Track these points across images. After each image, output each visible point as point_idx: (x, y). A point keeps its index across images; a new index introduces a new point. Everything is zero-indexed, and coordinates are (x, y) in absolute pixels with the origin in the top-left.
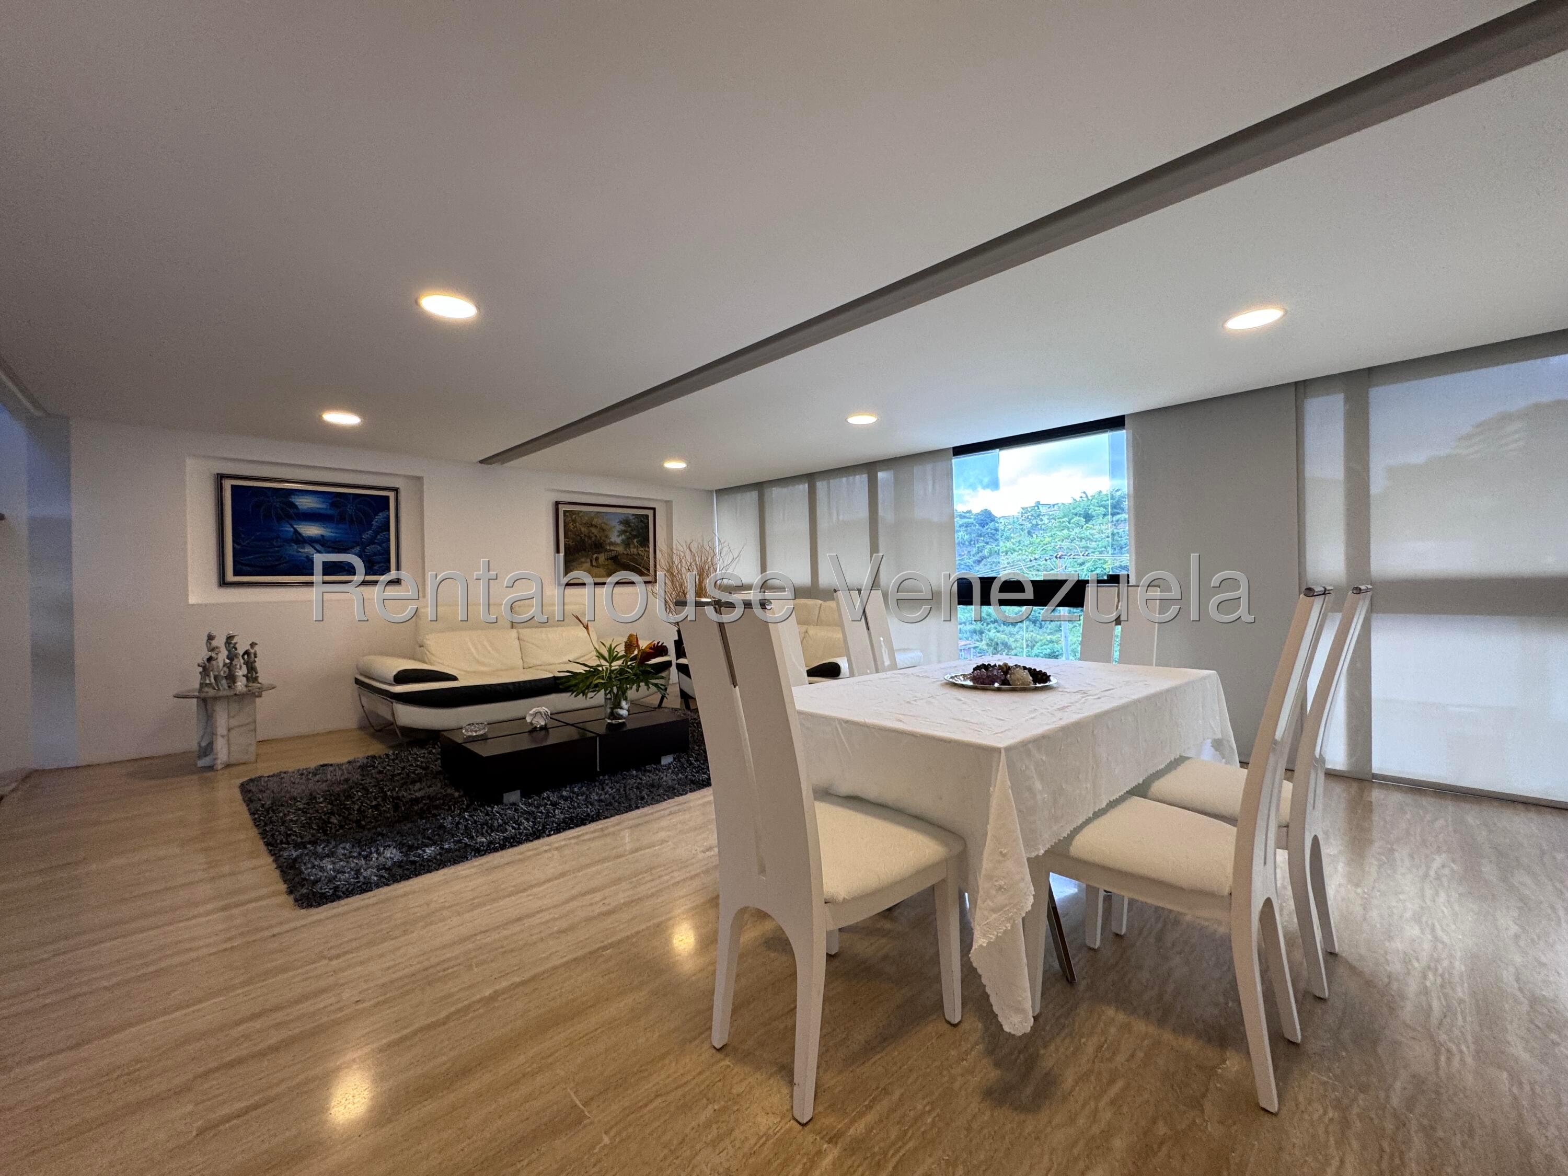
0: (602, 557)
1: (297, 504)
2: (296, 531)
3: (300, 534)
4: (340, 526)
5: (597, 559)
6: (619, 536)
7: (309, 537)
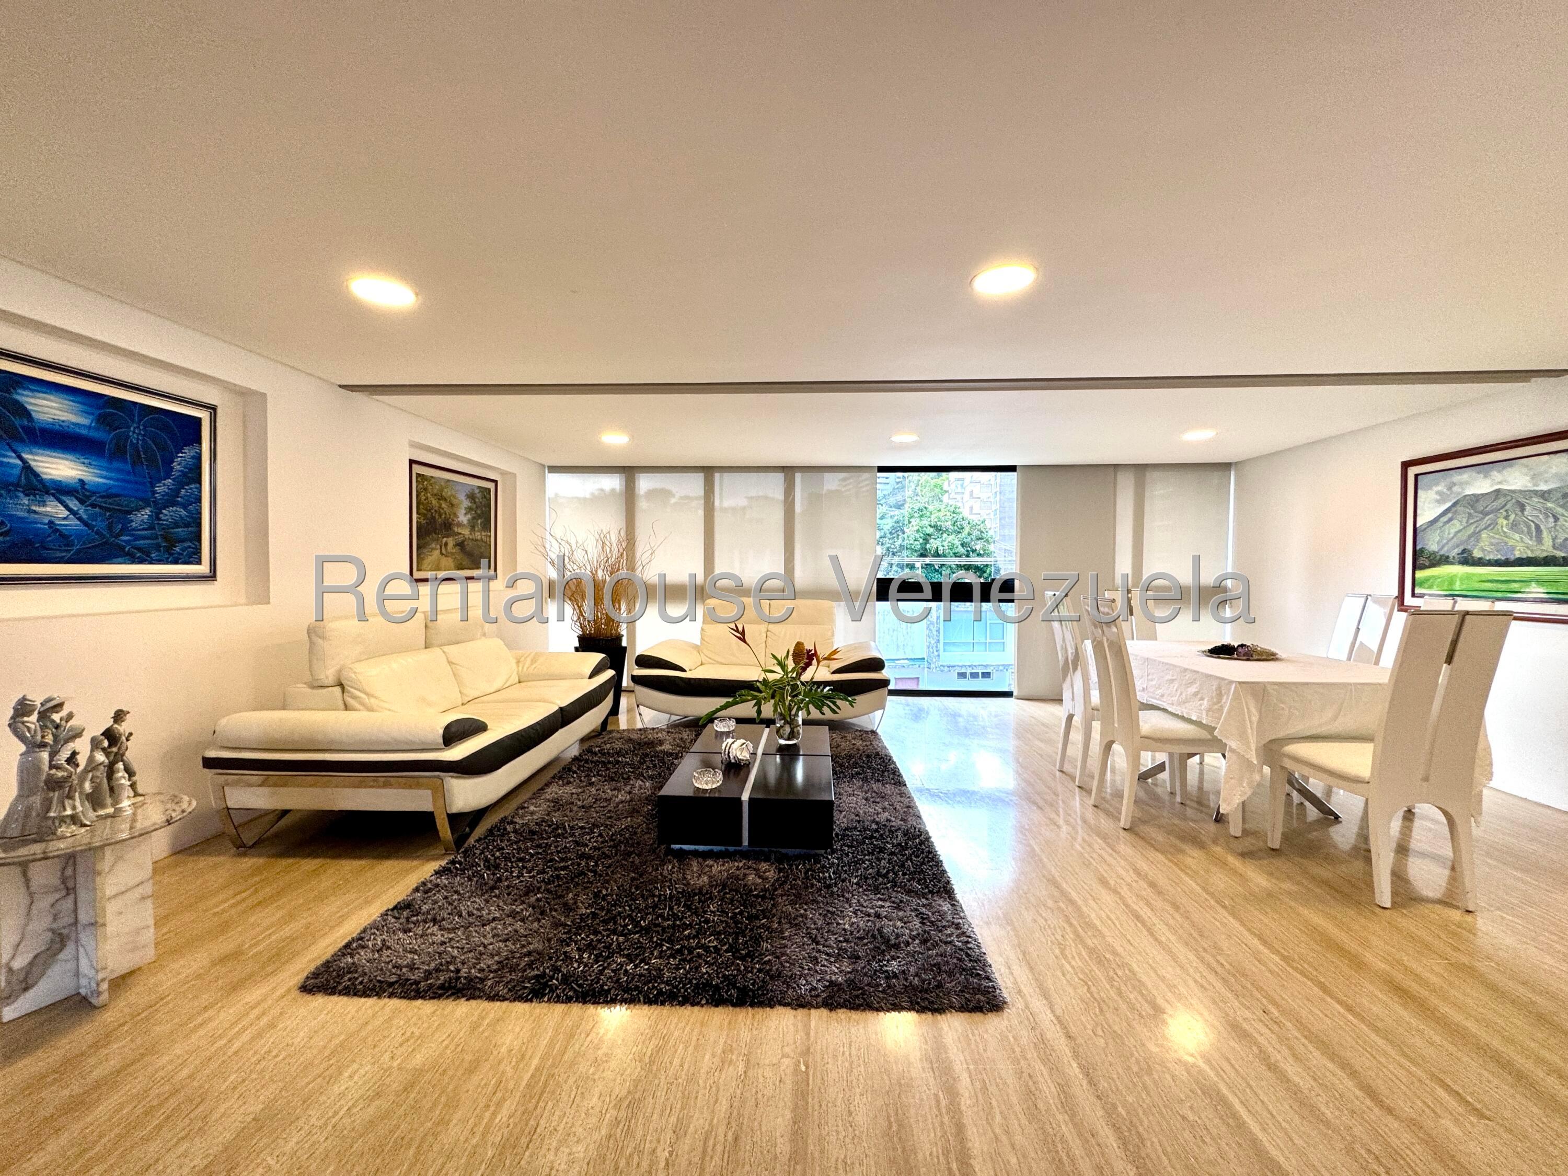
0: (451, 542)
1: (29, 407)
2: (27, 468)
3: (36, 475)
4: (116, 464)
5: (446, 544)
6: (466, 514)
7: (54, 481)
